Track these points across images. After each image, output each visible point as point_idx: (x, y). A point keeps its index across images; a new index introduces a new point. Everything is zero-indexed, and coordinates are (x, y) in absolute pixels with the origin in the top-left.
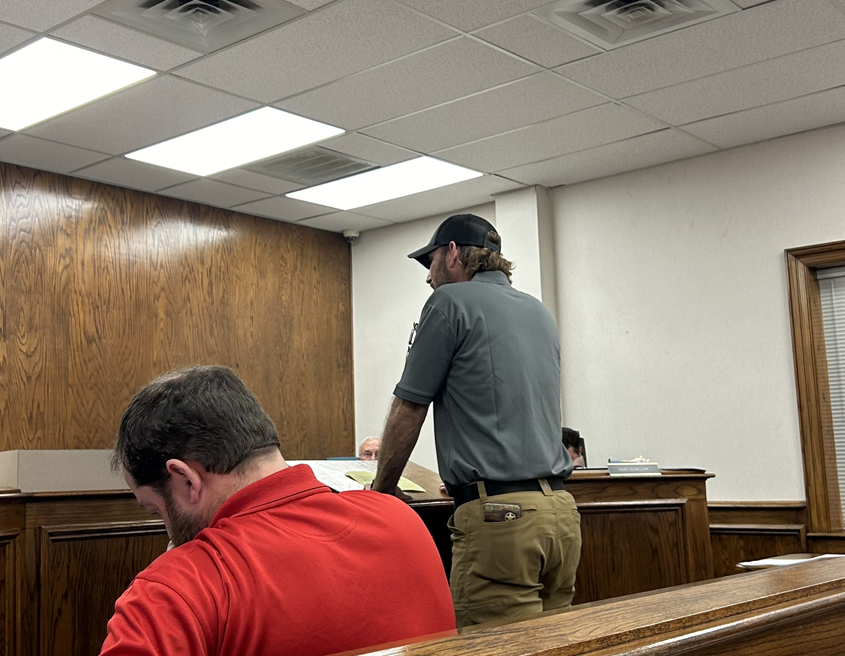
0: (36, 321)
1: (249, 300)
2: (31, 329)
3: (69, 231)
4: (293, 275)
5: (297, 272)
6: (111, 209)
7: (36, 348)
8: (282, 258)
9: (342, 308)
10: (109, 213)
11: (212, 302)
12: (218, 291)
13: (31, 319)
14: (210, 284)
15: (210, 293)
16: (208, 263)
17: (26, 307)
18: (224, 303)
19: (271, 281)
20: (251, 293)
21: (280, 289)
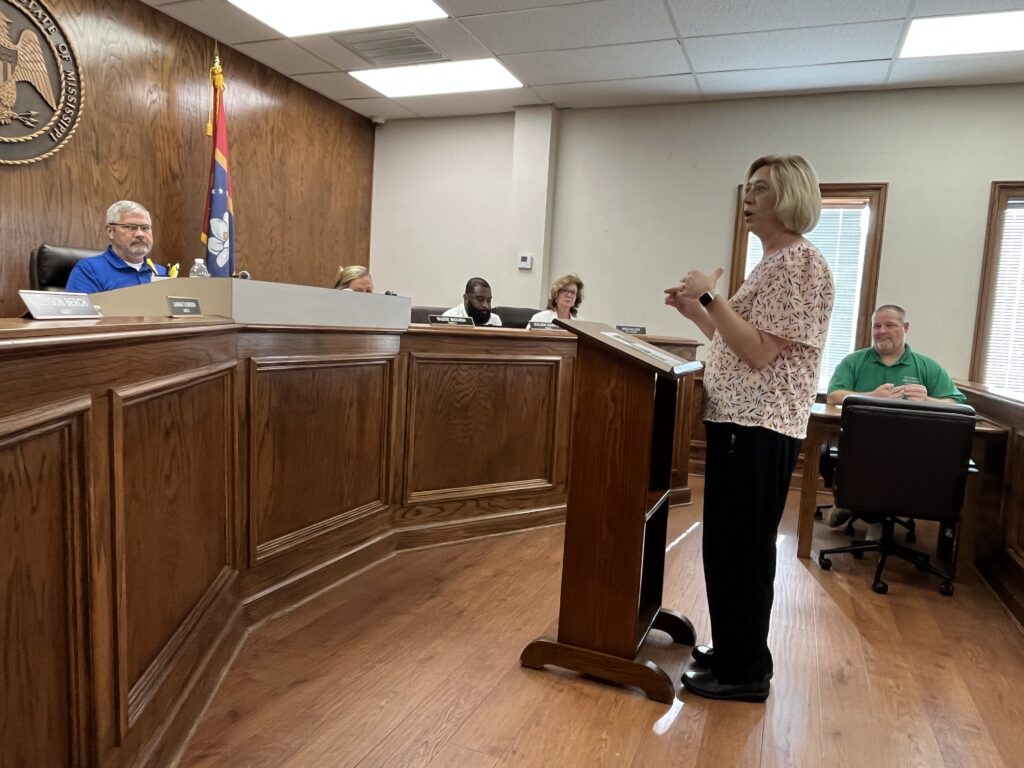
0: (127, 149)
1: (301, 163)
2: (122, 156)
3: (156, 66)
4: (333, 148)
5: (337, 147)
6: (193, 52)
7: (127, 177)
8: (327, 131)
9: (366, 182)
10: (191, 56)
11: (273, 160)
12: (278, 150)
13: (122, 147)
14: (273, 143)
15: (272, 151)
16: (271, 122)
17: (117, 134)
18: (282, 162)
19: (317, 149)
20: (303, 157)
21: (324, 157)
